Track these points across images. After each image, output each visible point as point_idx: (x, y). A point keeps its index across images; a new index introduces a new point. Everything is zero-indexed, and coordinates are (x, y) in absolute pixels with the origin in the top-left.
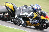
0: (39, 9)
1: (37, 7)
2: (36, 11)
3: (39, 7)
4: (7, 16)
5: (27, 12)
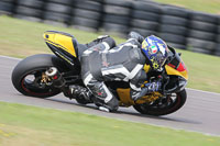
1: (158, 47)
2: (152, 60)
5: (124, 64)
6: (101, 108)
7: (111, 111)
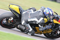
0: (51, 14)
1: (49, 12)
2: (47, 16)
3: (52, 12)
4: (12, 21)
6: (28, 34)
7: (32, 35)
